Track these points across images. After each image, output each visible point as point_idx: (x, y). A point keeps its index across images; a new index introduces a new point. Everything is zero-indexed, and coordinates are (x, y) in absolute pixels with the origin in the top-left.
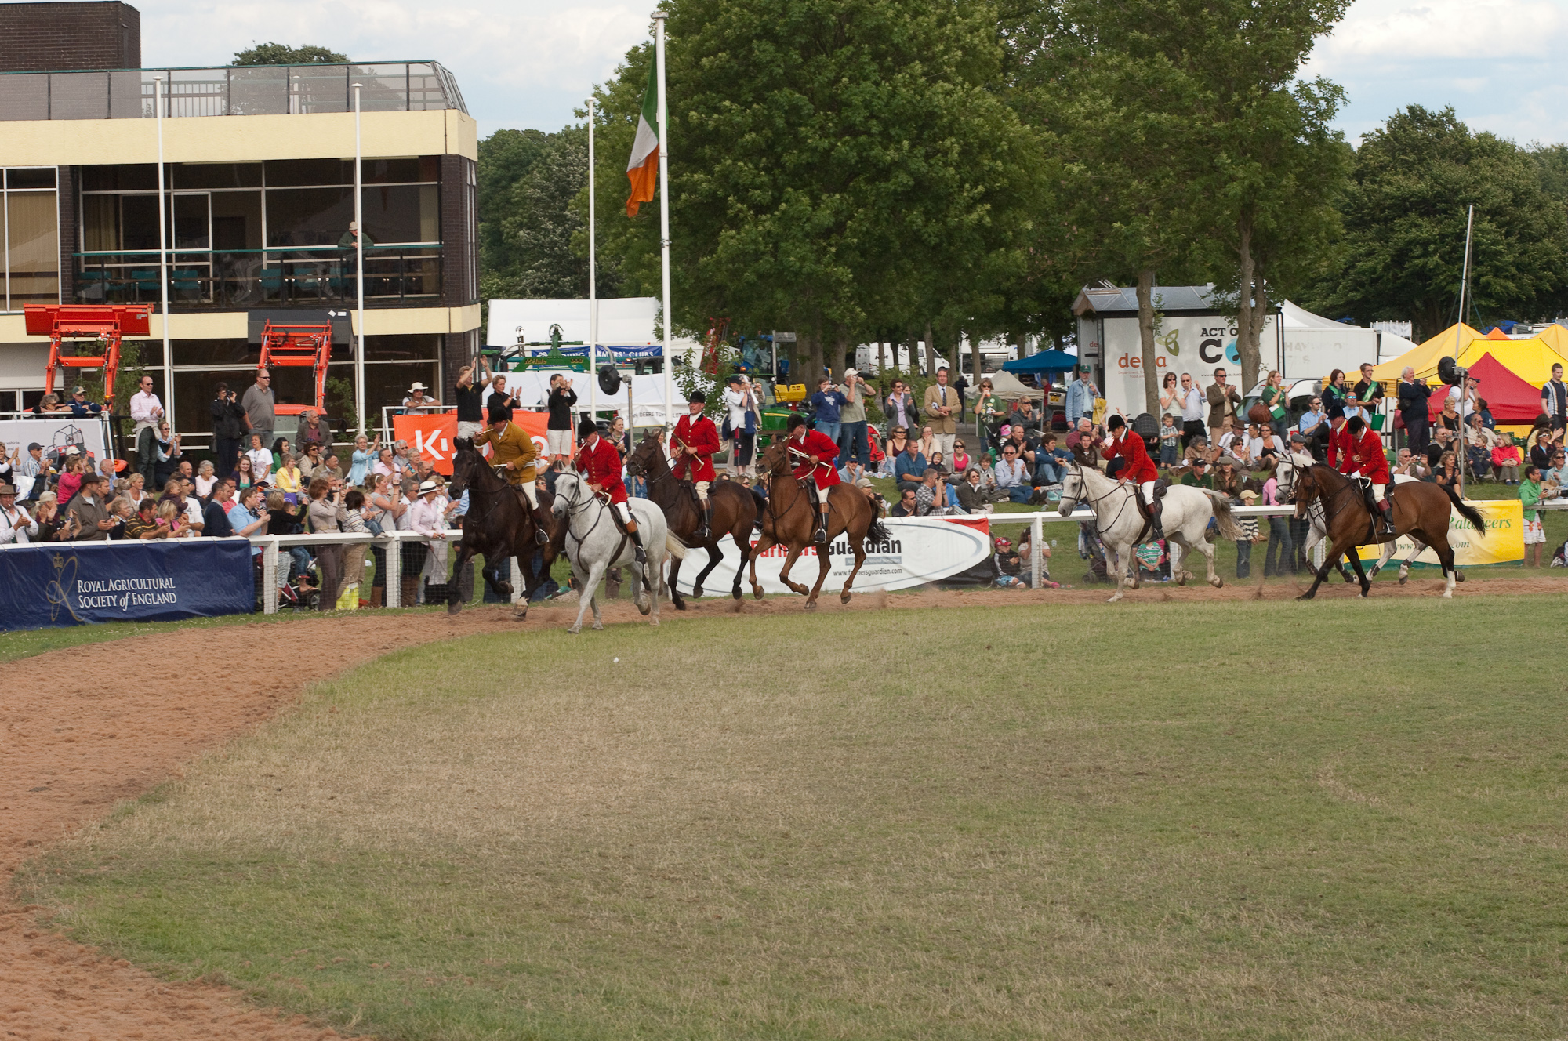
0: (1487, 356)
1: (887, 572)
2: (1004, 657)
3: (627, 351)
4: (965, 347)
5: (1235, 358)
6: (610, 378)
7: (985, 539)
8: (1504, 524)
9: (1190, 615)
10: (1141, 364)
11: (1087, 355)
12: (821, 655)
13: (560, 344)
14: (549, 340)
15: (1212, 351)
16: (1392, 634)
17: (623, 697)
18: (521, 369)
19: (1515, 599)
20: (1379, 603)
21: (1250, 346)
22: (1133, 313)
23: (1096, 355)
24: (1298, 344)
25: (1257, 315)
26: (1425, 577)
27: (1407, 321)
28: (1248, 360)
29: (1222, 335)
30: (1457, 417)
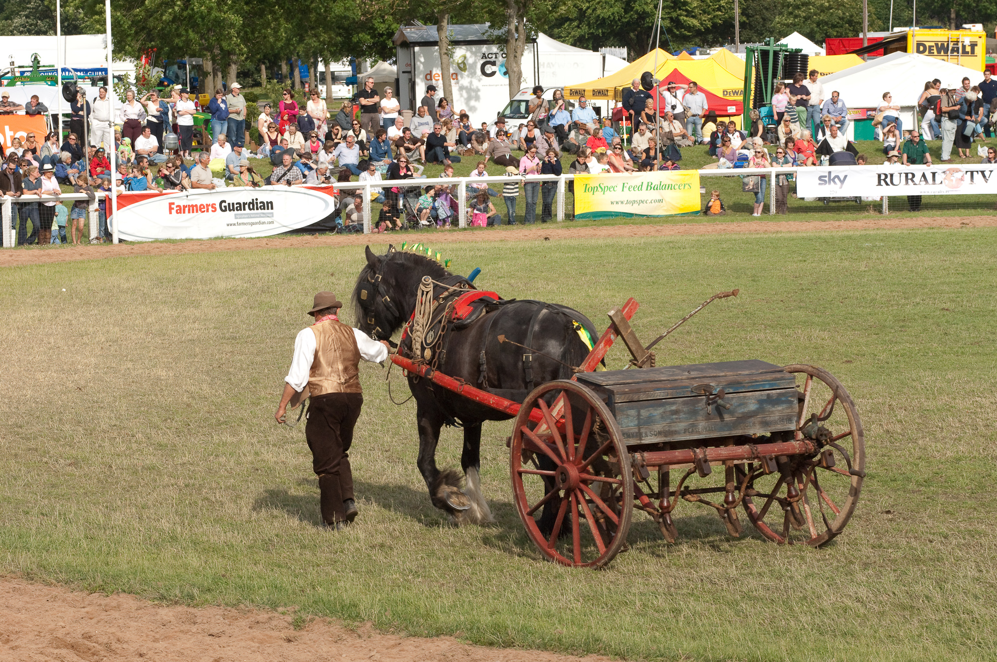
0: (676, 71)
1: (264, 223)
2: (343, 282)
3: (86, 71)
4: (321, 67)
5: (505, 73)
6: (70, 91)
7: (331, 200)
8: (687, 186)
9: (470, 251)
10: (440, 78)
11: (404, 72)
12: (216, 281)
13: (39, 67)
14: (31, 64)
15: (489, 69)
16: (608, 263)
17: (79, 312)
18: (12, 83)
19: (693, 238)
20: (601, 242)
21: (515, 65)
22: (435, 43)
23: (410, 72)
24: (549, 63)
25: (520, 43)
26: (633, 223)
27: (623, 47)
28: (513, 75)
29: (496, 58)
30: (655, 113)
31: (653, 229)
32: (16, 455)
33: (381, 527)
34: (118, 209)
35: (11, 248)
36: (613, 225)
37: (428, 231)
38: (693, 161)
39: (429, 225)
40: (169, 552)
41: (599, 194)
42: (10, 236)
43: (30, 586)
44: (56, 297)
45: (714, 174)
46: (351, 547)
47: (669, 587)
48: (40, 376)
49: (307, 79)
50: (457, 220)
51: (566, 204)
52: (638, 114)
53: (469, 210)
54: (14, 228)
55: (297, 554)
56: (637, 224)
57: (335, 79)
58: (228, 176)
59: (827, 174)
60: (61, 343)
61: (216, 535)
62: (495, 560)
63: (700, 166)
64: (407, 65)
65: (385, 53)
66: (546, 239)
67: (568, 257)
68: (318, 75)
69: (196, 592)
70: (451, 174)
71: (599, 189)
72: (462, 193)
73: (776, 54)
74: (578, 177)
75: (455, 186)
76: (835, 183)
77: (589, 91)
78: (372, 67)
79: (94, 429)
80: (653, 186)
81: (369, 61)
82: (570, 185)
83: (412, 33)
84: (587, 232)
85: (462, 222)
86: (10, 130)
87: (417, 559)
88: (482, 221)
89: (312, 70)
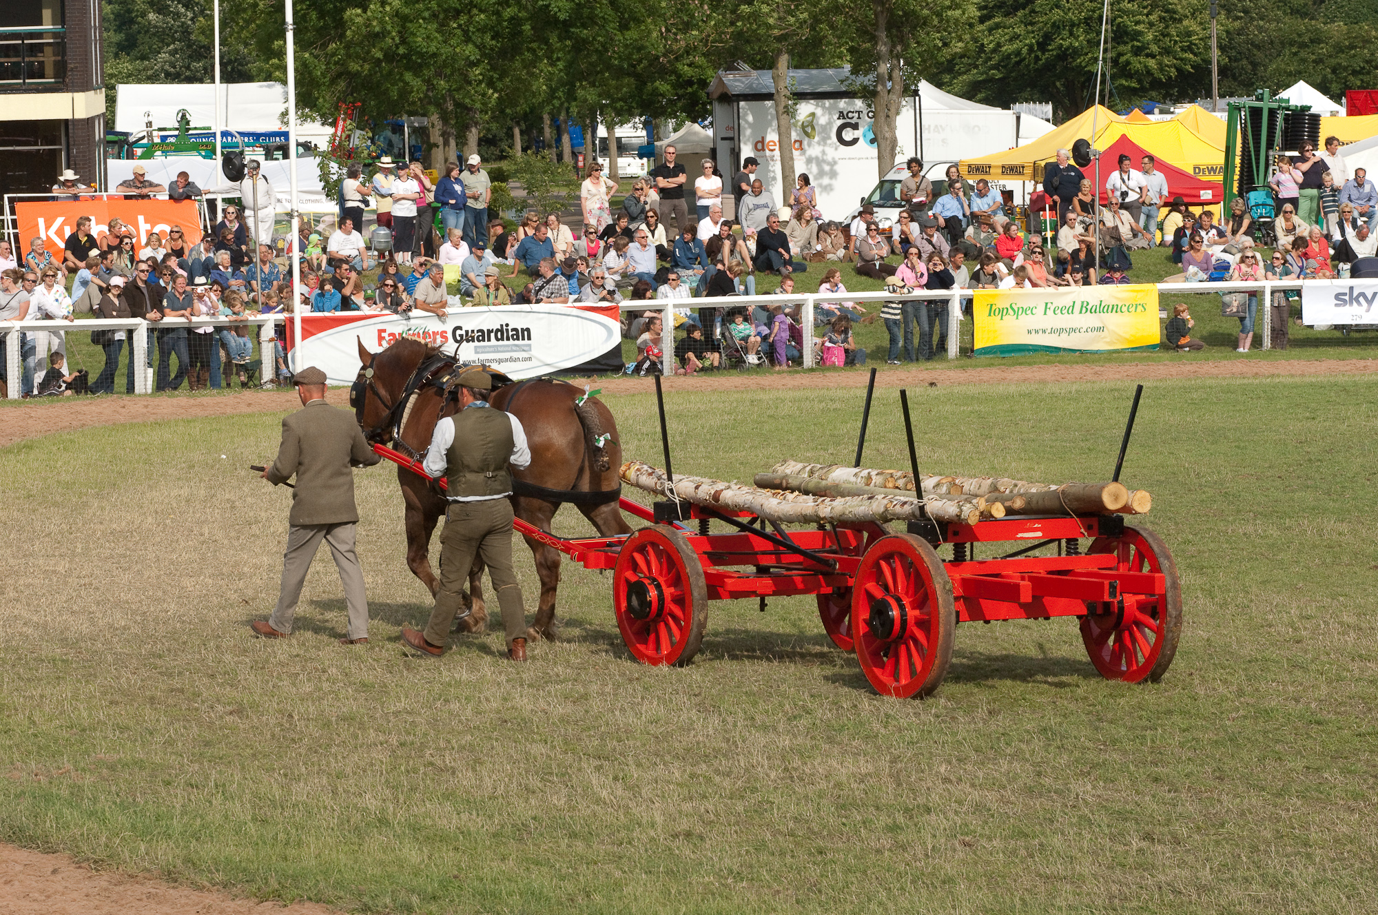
0: (1124, 136)
1: (517, 360)
3: (257, 136)
5: (872, 141)
6: (234, 165)
8: (1140, 308)
10: (777, 148)
11: (723, 139)
13: (188, 130)
14: (177, 125)
15: (848, 135)
17: (246, 489)
18: (148, 155)
20: (1012, 389)
21: (887, 129)
22: (769, 96)
23: (732, 139)
24: (936, 126)
25: (893, 97)
26: (1059, 362)
27: (1047, 103)
28: (884, 144)
29: (859, 118)
30: (1093, 200)
31: (1089, 371)
32: (152, 698)
33: (687, 807)
34: (304, 338)
35: (146, 395)
36: (1030, 364)
37: (757, 373)
38: (1149, 271)
39: (758, 365)
40: (376, 842)
41: (1009, 319)
42: (145, 378)
43: (171, 891)
44: (212, 467)
45: (1180, 290)
46: (644, 836)
47: (1112, 897)
48: (187, 582)
49: (581, 149)
50: (801, 356)
51: (962, 334)
52: (1067, 201)
53: (818, 340)
54: (150, 365)
55: (564, 846)
56: (1066, 363)
57: (622, 149)
58: (465, 291)
59: (1347, 291)
60: (219, 535)
61: (447, 818)
62: (855, 857)
63: (1159, 278)
64: (728, 128)
65: (696, 112)
66: (932, 384)
67: (964, 411)
68: (597, 142)
69: (415, 899)
70: (790, 289)
71: (1010, 311)
72: (808, 317)
73: (1272, 113)
74: (978, 293)
75: (798, 307)
76: (1359, 303)
77: (996, 167)
78: (675, 130)
79: (267, 661)
80: (1089, 307)
81: (671, 123)
82: (968, 306)
83: (737, 80)
84: (992, 375)
85: (808, 360)
86: (146, 221)
87: (740, 855)
88: (838, 359)
89: (589, 136)
